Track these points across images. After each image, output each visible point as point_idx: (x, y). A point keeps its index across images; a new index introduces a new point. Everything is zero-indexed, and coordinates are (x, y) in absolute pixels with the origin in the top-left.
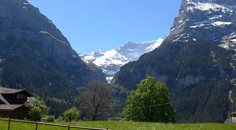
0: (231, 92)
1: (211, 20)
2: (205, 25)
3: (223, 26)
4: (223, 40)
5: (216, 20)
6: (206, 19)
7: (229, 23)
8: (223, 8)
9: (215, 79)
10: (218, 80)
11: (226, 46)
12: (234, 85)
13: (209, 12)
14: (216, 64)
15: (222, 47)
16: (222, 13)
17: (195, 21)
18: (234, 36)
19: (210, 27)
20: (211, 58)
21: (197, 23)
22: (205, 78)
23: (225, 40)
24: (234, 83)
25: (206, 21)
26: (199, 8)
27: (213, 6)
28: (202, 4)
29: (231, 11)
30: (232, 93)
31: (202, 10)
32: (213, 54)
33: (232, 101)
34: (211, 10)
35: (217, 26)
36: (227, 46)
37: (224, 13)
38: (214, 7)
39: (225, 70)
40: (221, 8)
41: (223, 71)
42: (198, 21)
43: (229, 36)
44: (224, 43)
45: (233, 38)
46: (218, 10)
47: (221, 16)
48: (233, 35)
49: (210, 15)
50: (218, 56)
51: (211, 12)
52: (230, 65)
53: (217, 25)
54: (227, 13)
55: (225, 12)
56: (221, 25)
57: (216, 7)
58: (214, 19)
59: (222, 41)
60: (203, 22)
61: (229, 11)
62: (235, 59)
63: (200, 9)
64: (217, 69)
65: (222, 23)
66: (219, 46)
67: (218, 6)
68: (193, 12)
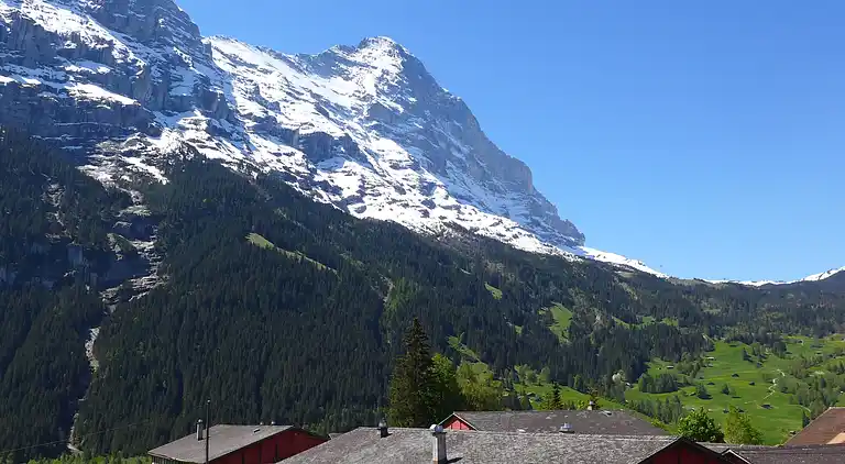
0: (95, 332)
1: (71, 72)
2: (47, 83)
3: (108, 103)
4: (100, 153)
5: (87, 78)
6: (53, 64)
7: (126, 101)
8: (119, 45)
9: (49, 284)
10: (57, 286)
11: (103, 175)
12: (107, 310)
13: (68, 42)
14: (60, 229)
15: (92, 174)
16: (111, 62)
17: (11, 61)
18: (134, 148)
19: (61, 96)
20: (49, 207)
21: (18, 69)
22: (13, 276)
23: (106, 154)
24: (111, 304)
25: (48, 71)
26: (34, 15)
27: (84, 26)
28: (50, 6)
29: (141, 63)
30: (98, 337)
31: (46, 28)
32: (55, 194)
33: (95, 364)
34: (75, 37)
35: (86, 98)
36: (109, 177)
37: (119, 61)
38: (87, 31)
39: (88, 255)
40: (110, 43)
41: (80, 260)
42: (20, 62)
43: (119, 142)
44: (98, 163)
45: (130, 154)
46: (99, 46)
47: (104, 69)
48: (132, 143)
49: (70, 56)
50: (72, 202)
51: (73, 46)
52: (107, 240)
53: (88, 95)
54: (128, 68)
55: (122, 59)
56: (102, 99)
57: (95, 33)
58: (81, 73)
59: (94, 156)
60: (38, 71)
61: (135, 61)
62: (125, 224)
63: (39, 22)
64: (61, 249)
65: (106, 94)
66: (81, 168)
67: (103, 33)
68: (8, 21)
